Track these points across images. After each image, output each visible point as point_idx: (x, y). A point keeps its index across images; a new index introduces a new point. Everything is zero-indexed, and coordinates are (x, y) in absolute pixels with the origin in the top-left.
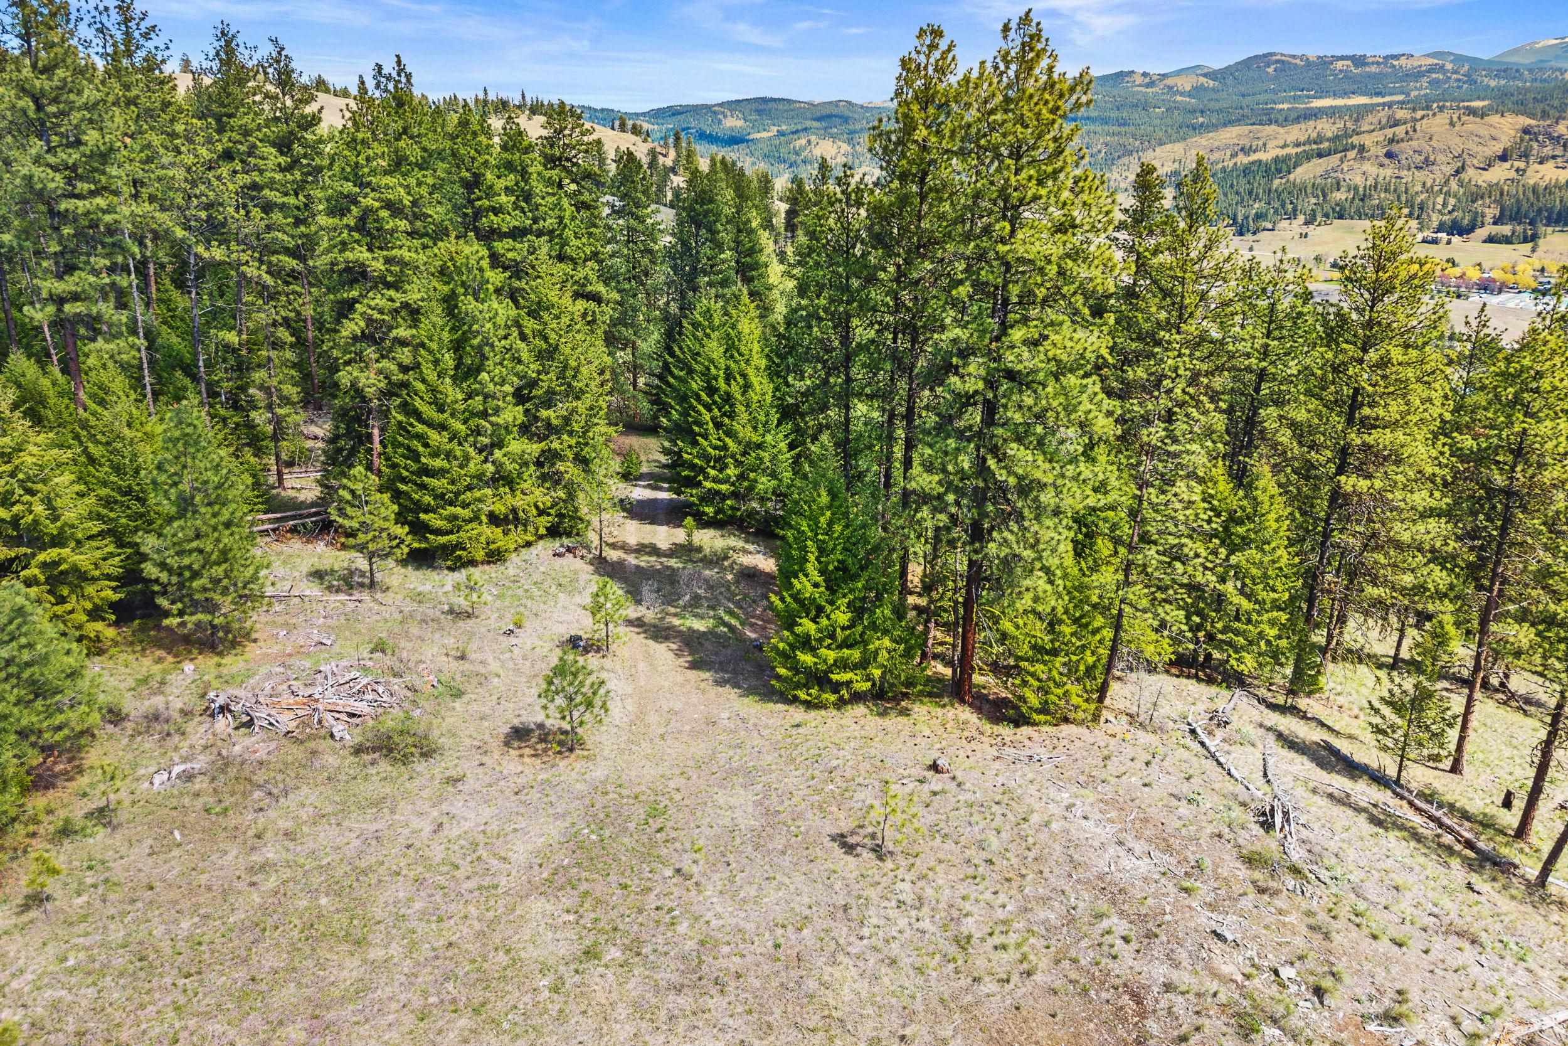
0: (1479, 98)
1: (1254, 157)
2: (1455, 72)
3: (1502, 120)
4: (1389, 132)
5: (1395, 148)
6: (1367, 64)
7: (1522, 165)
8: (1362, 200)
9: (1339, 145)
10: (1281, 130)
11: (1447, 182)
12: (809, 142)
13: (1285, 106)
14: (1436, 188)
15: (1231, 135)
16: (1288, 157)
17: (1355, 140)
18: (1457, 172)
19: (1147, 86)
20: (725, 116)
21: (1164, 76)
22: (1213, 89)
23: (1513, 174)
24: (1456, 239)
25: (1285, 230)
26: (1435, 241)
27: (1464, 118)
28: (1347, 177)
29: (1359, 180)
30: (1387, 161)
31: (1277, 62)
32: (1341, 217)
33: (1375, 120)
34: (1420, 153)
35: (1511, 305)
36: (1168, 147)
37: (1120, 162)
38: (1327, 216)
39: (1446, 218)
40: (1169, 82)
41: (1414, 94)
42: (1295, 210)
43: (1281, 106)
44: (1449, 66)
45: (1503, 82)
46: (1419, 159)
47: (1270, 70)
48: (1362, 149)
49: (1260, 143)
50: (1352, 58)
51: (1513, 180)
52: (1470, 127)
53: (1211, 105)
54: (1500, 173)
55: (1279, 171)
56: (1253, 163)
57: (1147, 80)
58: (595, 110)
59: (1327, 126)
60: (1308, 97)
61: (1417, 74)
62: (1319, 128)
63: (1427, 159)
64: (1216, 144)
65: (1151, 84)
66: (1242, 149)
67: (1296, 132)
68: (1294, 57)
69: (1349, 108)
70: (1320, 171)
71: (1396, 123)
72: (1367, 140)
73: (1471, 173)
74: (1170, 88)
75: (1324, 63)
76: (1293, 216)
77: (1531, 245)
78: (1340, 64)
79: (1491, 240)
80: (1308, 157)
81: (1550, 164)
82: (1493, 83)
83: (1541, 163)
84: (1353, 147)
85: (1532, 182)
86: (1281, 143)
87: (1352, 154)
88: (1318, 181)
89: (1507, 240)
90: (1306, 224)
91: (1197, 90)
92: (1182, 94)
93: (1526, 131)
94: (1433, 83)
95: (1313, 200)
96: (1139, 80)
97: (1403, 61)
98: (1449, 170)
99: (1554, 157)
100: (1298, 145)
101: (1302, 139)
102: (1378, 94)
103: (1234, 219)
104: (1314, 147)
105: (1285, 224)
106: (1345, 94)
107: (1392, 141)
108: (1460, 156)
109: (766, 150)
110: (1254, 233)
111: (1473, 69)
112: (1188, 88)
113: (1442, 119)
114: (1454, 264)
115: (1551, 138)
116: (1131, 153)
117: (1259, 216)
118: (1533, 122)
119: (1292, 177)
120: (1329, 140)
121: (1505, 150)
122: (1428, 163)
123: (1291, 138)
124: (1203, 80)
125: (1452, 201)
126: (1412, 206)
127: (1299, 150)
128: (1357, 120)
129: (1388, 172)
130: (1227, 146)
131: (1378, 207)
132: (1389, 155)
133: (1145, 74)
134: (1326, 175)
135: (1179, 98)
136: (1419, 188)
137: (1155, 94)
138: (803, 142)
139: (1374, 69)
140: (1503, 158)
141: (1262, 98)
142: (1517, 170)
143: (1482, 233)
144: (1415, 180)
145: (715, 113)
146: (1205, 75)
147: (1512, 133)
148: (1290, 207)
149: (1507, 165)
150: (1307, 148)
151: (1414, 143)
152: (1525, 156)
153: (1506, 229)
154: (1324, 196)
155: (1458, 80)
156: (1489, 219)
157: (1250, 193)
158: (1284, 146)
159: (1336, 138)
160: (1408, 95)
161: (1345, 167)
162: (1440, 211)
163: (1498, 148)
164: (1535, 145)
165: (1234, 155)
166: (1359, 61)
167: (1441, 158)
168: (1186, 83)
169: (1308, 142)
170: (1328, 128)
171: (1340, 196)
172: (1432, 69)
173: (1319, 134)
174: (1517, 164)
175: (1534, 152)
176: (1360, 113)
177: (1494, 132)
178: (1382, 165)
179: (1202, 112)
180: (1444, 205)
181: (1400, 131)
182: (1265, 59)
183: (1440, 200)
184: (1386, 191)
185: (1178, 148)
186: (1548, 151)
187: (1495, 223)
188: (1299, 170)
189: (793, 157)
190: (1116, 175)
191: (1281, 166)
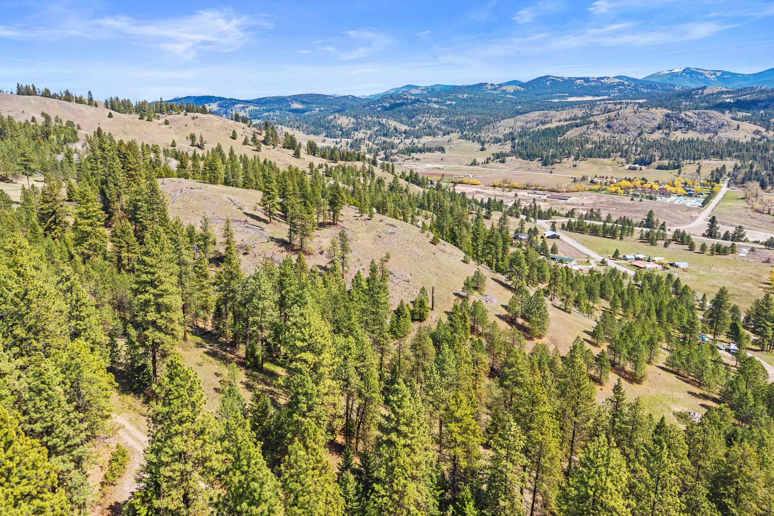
0: (641, 98)
1: (547, 126)
2: (629, 86)
3: (657, 111)
4: (607, 115)
5: (611, 123)
6: (591, 81)
7: (667, 131)
8: (599, 148)
9: (585, 121)
10: (558, 113)
11: (635, 139)
12: (335, 117)
13: (556, 100)
14: (631, 143)
15: (535, 115)
16: (563, 126)
17: (592, 119)
18: (639, 135)
19: (493, 90)
20: (293, 103)
21: (501, 85)
22: (523, 92)
23: (664, 136)
24: (643, 167)
25: (566, 163)
26: (634, 169)
27: (640, 109)
28: (591, 137)
29: (596, 139)
30: (608, 130)
31: (551, 80)
32: (590, 157)
33: (599, 109)
34: (622, 126)
35: (676, 203)
36: (507, 120)
37: (485, 127)
38: (584, 156)
39: (637, 157)
40: (504, 88)
41: (612, 95)
42: (569, 153)
43: (554, 101)
44: (626, 83)
45: (650, 90)
46: (622, 128)
47: (548, 83)
48: (596, 124)
49: (549, 119)
50: (583, 78)
51: (664, 139)
52: (643, 114)
53: (523, 100)
54: (657, 135)
55: (559, 133)
56: (547, 129)
57: (493, 87)
58: (226, 99)
59: (578, 112)
60: (566, 96)
61: (612, 87)
62: (575, 112)
63: (626, 128)
64: (529, 119)
65: (495, 89)
66: (541, 122)
67: (565, 114)
68: (558, 77)
69: (585, 102)
70: (578, 133)
71: (610, 111)
72: (598, 119)
73: (646, 135)
74: (504, 91)
75: (571, 81)
76: (569, 156)
77: (677, 170)
78: (578, 81)
79: (659, 168)
80: (571, 126)
81: (679, 131)
82: (645, 91)
83: (675, 130)
84: (592, 123)
85: (672, 139)
86: (558, 119)
87: (592, 126)
88: (578, 138)
89: (666, 168)
90: (575, 159)
91: (516, 93)
92: (510, 94)
93: (667, 116)
94: (619, 90)
95: (577, 148)
96: (489, 87)
97: (606, 80)
98: (636, 134)
99: (681, 128)
100: (566, 120)
101: (568, 117)
102: (597, 95)
103: (542, 157)
104: (574, 122)
105: (565, 160)
106: (582, 95)
107: (609, 120)
108: (640, 127)
109: (313, 120)
110: (552, 164)
111: (636, 85)
112: (512, 91)
113: (630, 109)
114: (646, 181)
115: (679, 119)
116: (489, 123)
117: (553, 156)
118: (670, 112)
119: (566, 136)
120: (580, 118)
121: (659, 124)
122: (626, 130)
123: (563, 117)
124: (518, 87)
125: (639, 149)
126: (622, 151)
127: (568, 123)
128: (591, 109)
129: (608, 135)
130: (534, 121)
131: (607, 151)
132: (608, 127)
133: (492, 85)
134: (581, 135)
135: (508, 96)
136: (623, 142)
137: (498, 94)
138: (332, 117)
139: (593, 84)
140: (659, 128)
141: (546, 96)
142: (666, 134)
143: (655, 164)
144: (622, 138)
145: (287, 101)
146: (519, 86)
147: (662, 116)
148: (567, 151)
149: (661, 131)
150: (571, 122)
151: (619, 121)
152: (668, 127)
153: (666, 162)
154: (582, 146)
155: (630, 89)
156: (657, 158)
157: (548, 145)
158: (560, 121)
159: (583, 118)
160: (610, 96)
161: (589, 131)
162: (634, 154)
163: (656, 124)
164: (672, 122)
165: (537, 125)
166: (587, 80)
167: (631, 128)
168: (511, 89)
169: (570, 119)
170: (579, 113)
171: (589, 146)
172: (619, 84)
173: (575, 116)
174: (665, 131)
175: (672, 125)
176: (592, 105)
177: (654, 116)
178: (605, 131)
179: (520, 103)
180: (636, 151)
181: (612, 114)
182: (546, 78)
183: (634, 148)
184: (609, 144)
185: (511, 121)
186: (678, 125)
187: (660, 160)
188: (568, 133)
189: (327, 124)
190: (483, 135)
191: (560, 131)
